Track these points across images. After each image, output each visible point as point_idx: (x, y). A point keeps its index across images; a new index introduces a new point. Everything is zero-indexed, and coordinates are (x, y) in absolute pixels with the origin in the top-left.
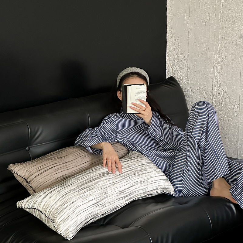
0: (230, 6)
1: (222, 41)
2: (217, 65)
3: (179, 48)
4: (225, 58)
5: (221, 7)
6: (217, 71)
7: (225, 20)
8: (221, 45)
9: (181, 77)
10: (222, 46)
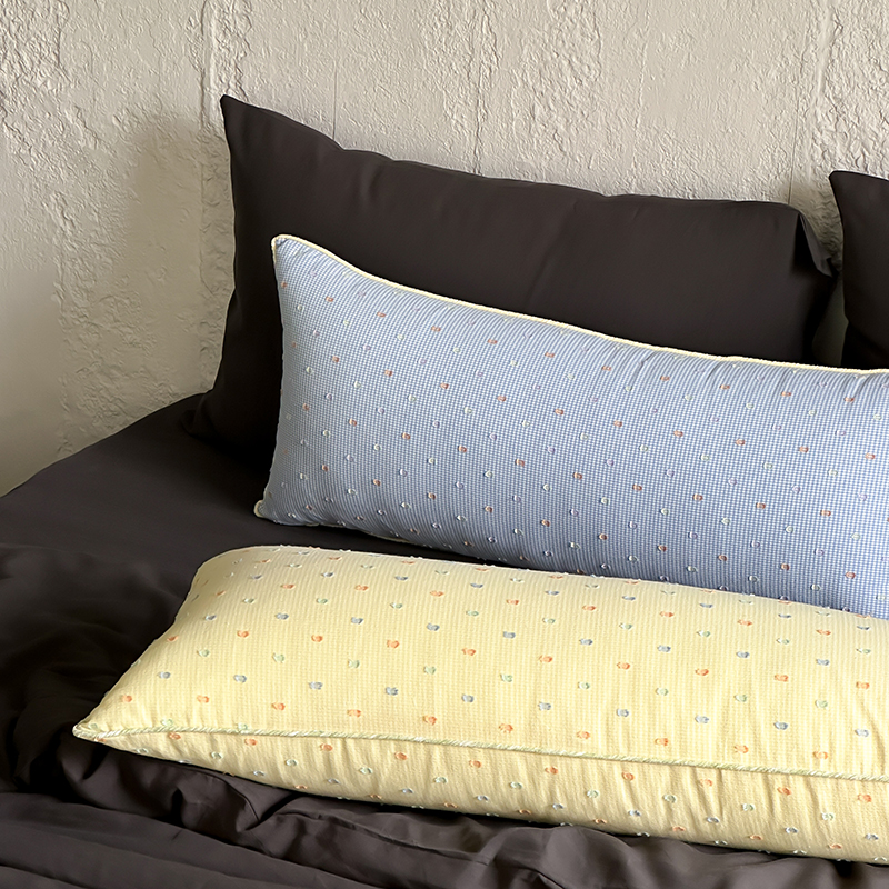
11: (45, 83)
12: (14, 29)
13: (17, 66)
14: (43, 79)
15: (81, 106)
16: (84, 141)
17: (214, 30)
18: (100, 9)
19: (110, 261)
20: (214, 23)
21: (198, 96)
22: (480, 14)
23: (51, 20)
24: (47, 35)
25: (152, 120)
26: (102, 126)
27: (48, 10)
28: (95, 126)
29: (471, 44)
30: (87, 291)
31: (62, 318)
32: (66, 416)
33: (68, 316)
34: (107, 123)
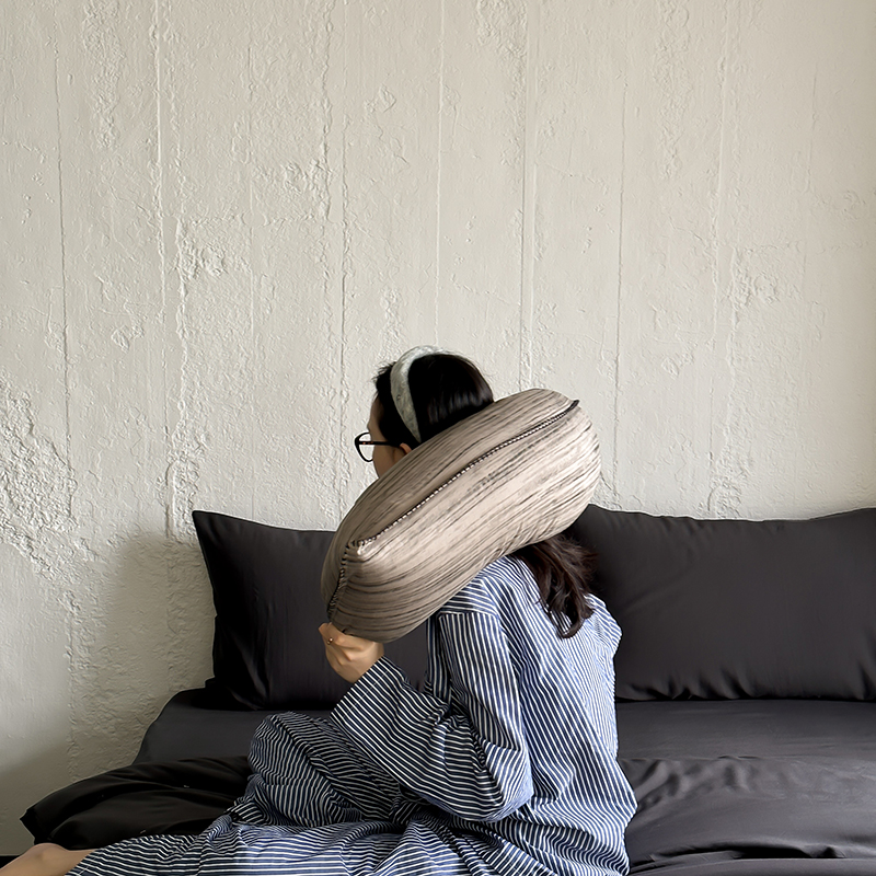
11: (60, 528)
12: (38, 499)
13: (40, 521)
14: (60, 525)
15: (85, 537)
16: (87, 557)
17: (174, 482)
18: (98, 480)
19: (104, 626)
20: (174, 478)
21: (164, 521)
22: (339, 453)
23: (64, 491)
24: (62, 499)
25: (134, 539)
26: (99, 547)
27: (63, 485)
28: (95, 548)
29: (334, 470)
30: (89, 647)
31: (71, 667)
32: (74, 728)
33: (76, 665)
34: (103, 545)
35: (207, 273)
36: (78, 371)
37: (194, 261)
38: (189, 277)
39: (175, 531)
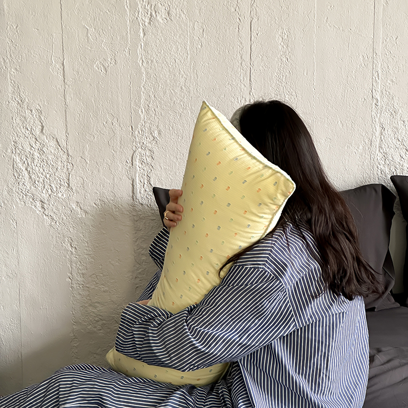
0: (163, 32)
1: (150, 101)
2: (140, 150)
3: (43, 127)
4: (159, 133)
5: (142, 35)
6: (142, 162)
7: (152, 61)
8: (147, 111)
9: (53, 185)
10: (151, 112)
12: (48, 176)
13: (50, 191)
14: (63, 194)
15: (79, 201)
16: (80, 214)
17: (137, 163)
18: (87, 163)
19: (93, 260)
21: (131, 189)
23: (65, 170)
24: (64, 175)
25: (111, 202)
26: (89, 208)
27: (64, 167)
28: (86, 208)
30: (83, 274)
31: (72, 287)
32: (74, 327)
33: (75, 286)
34: (91, 206)
35: (158, 21)
36: (72, 89)
37: (149, 13)
38: (146, 24)
39: (138, 196)
